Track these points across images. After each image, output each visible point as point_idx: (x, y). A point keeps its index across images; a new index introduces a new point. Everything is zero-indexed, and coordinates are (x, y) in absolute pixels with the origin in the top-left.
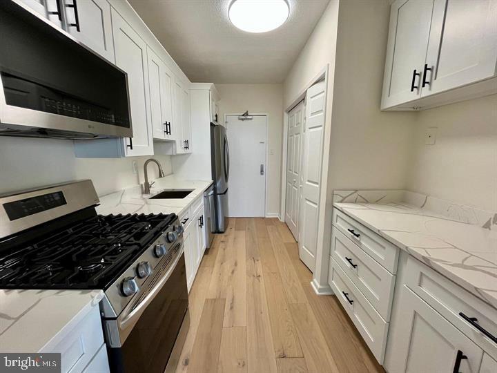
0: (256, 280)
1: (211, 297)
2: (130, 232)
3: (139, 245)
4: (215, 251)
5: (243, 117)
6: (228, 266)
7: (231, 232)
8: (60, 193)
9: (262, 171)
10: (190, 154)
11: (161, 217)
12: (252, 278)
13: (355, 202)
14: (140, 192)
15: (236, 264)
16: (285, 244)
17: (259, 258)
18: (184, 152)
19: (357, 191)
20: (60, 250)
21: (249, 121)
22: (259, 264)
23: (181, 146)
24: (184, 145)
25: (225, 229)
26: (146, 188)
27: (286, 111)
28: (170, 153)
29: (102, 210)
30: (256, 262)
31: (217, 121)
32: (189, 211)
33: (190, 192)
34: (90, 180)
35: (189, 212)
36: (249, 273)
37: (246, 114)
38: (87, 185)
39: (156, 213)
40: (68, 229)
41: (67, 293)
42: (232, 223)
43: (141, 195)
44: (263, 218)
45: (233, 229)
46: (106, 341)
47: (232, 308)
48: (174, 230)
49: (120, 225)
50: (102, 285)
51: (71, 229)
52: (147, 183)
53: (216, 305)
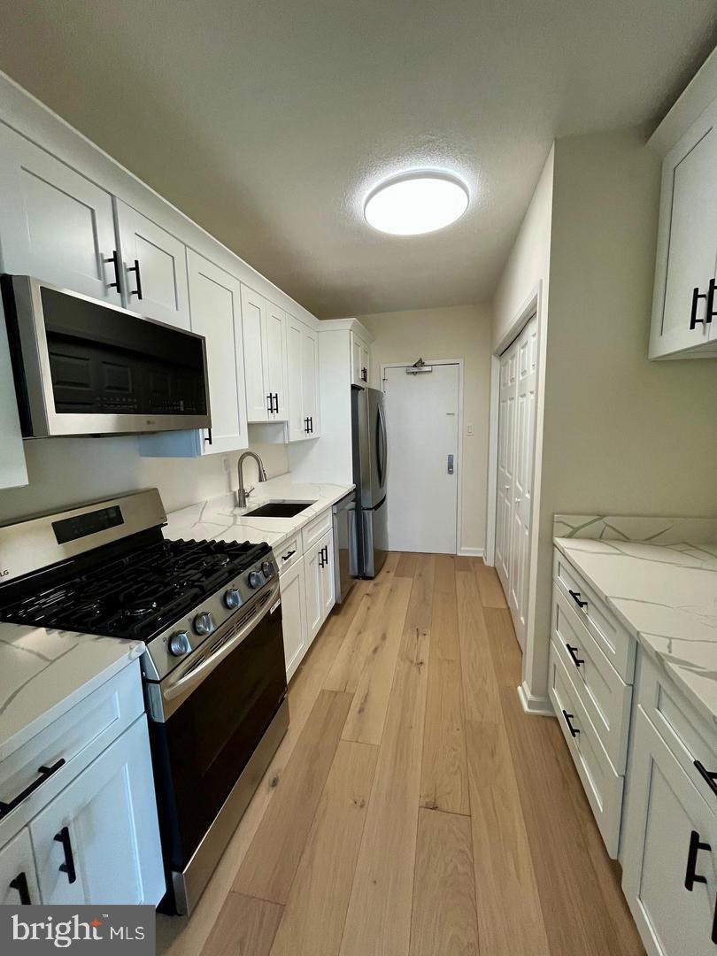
0: (415, 669)
1: (329, 687)
2: (197, 568)
3: (201, 587)
4: (351, 611)
5: (415, 370)
6: (369, 639)
7: (386, 579)
8: (117, 508)
9: (450, 466)
10: (317, 438)
11: (247, 546)
12: (408, 663)
13: (599, 538)
14: (233, 504)
15: (384, 637)
16: (484, 608)
17: (428, 631)
18: (304, 438)
19: (604, 516)
20: (110, 585)
21: (426, 375)
22: (425, 642)
23: (300, 428)
24: (304, 426)
25: (378, 571)
26: (241, 498)
27: (495, 354)
28: (280, 440)
29: (171, 533)
30: (421, 637)
31: (365, 379)
32: (298, 538)
33: (307, 506)
34: (157, 489)
35: (299, 542)
36: (404, 656)
37: (420, 363)
38: (153, 495)
39: (241, 541)
40: (124, 557)
41: (107, 640)
42: (392, 562)
43: (231, 509)
44: (453, 557)
45: (392, 574)
46: (148, 710)
47: (361, 711)
48: (262, 568)
49: (188, 556)
50: (146, 635)
51: (127, 558)
52: (242, 490)
53: (335, 704)
